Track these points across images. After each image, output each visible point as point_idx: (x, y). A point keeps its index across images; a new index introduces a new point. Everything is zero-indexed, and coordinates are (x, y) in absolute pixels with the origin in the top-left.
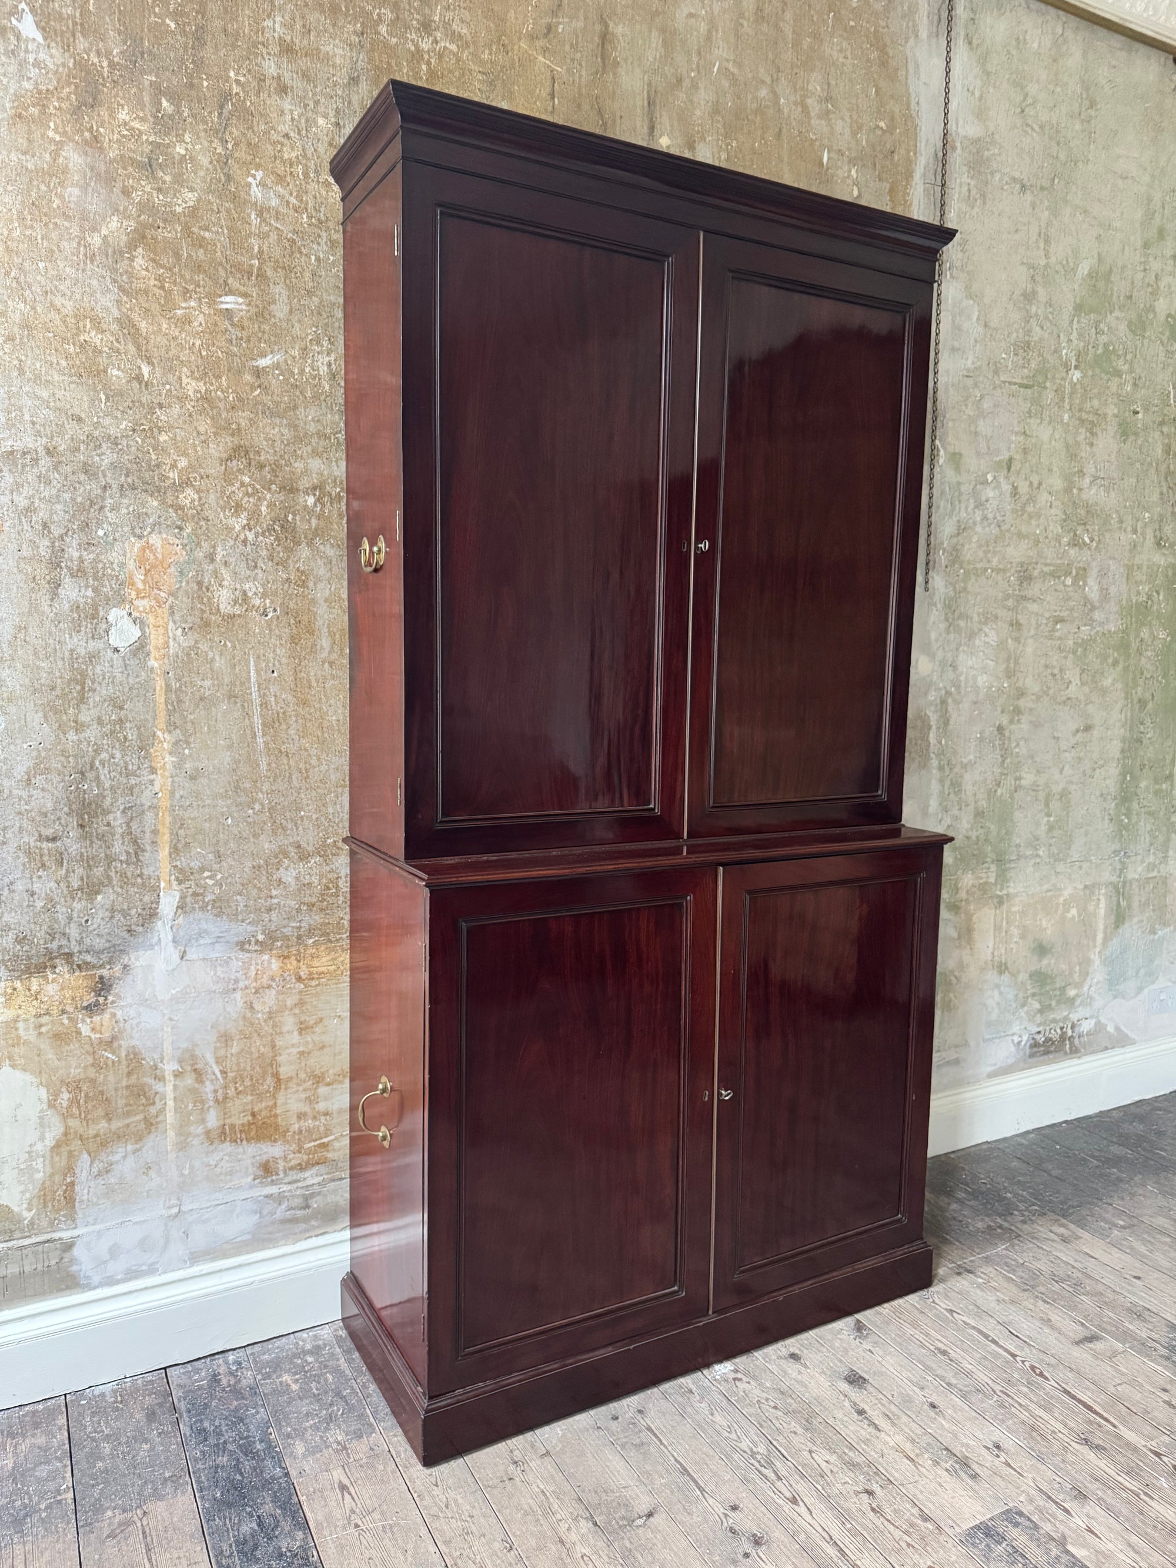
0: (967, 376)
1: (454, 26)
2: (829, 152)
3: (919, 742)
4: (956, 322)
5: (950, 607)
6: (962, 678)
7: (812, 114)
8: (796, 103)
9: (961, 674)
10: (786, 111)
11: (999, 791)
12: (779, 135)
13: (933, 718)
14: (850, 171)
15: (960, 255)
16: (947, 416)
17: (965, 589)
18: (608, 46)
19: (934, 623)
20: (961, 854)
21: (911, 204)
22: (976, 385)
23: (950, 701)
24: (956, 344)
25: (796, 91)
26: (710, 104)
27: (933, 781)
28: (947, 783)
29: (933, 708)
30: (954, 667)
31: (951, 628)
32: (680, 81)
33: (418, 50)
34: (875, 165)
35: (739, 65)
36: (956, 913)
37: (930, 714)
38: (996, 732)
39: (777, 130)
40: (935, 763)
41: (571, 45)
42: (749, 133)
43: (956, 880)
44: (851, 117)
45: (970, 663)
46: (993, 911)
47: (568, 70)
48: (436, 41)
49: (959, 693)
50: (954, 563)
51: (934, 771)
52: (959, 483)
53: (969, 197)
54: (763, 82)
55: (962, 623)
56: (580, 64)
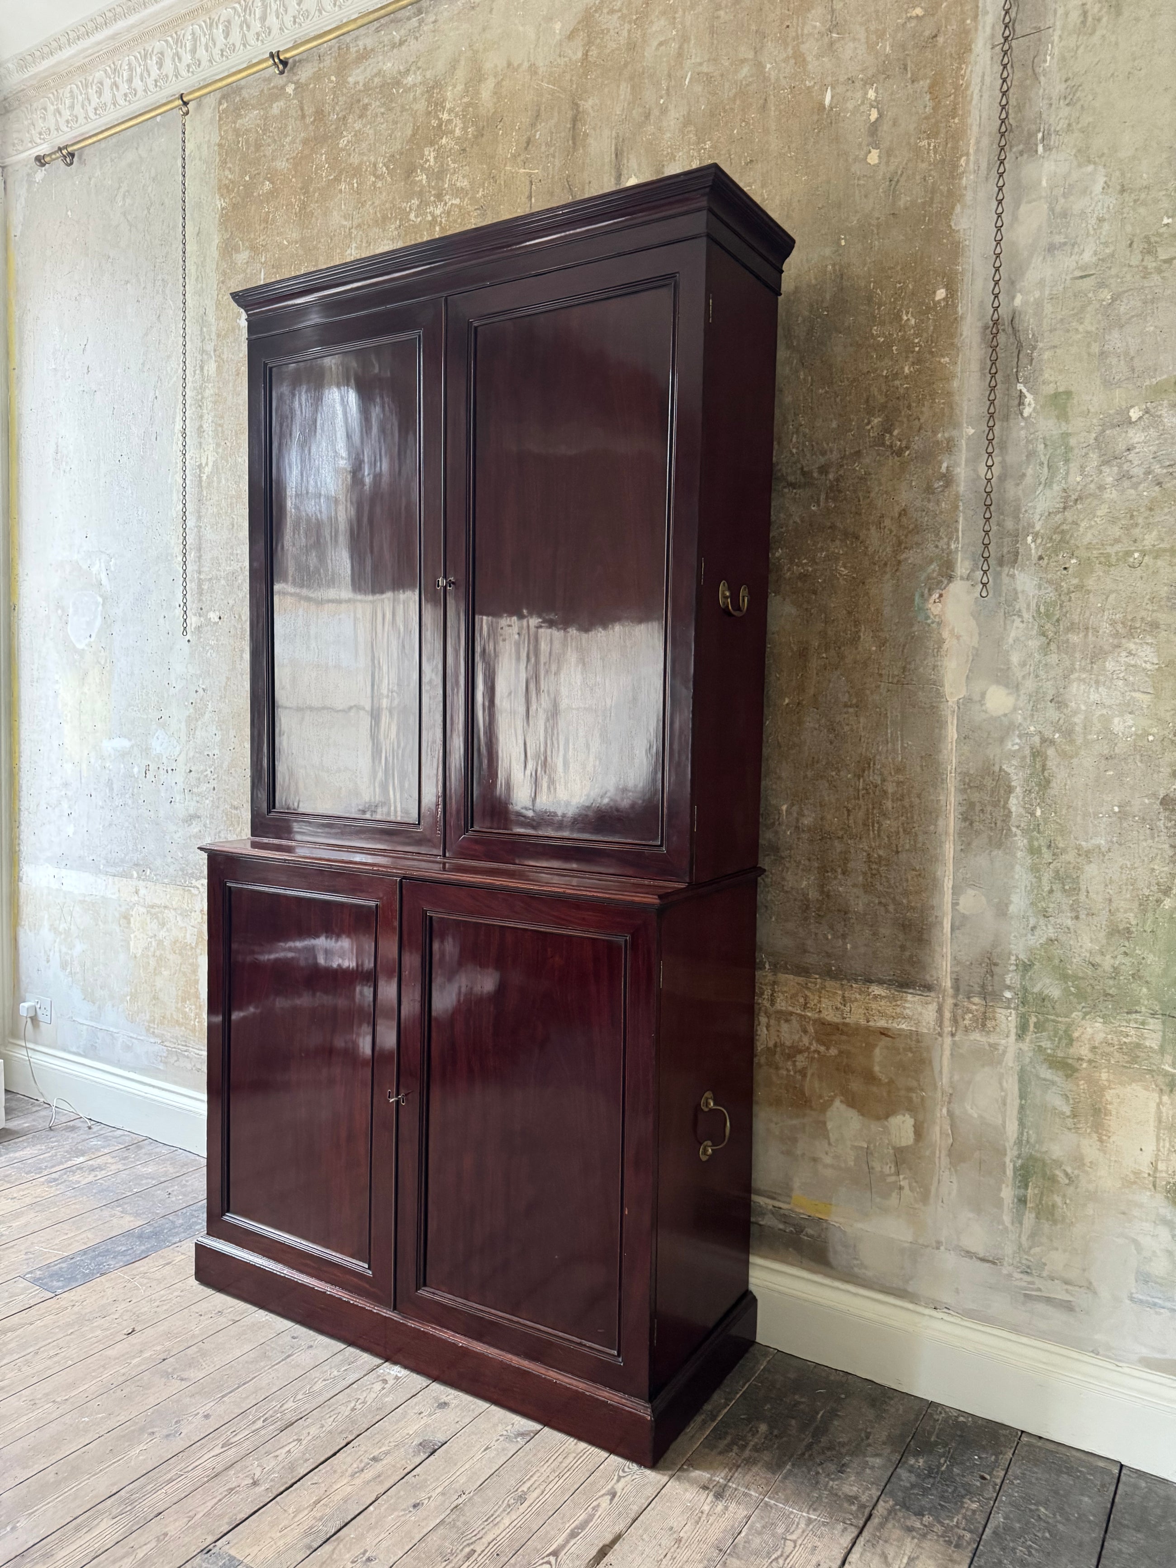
0: (1082, 277)
1: (458, 184)
2: (833, 88)
3: (989, 808)
4: (1058, 209)
5: (1048, 615)
6: (1078, 719)
7: (809, 59)
8: (786, 60)
9: (1075, 713)
10: (773, 75)
11: (1168, 903)
12: (764, 107)
13: (1017, 777)
14: (866, 93)
15: (1065, 111)
16: (1040, 345)
17: (1080, 587)
18: (579, 125)
19: (1017, 640)
20: (1077, 987)
21: (967, 87)
22: (1102, 285)
23: (1051, 752)
24: (1059, 239)
25: (786, 44)
26: (681, 119)
27: (1018, 868)
28: (1047, 876)
29: (1014, 762)
30: (1059, 702)
31: (1053, 646)
32: (647, 116)
33: (434, 218)
34: (906, 69)
35: (715, 60)
36: (1068, 1076)
37: (1011, 770)
38: (1157, 806)
39: (762, 102)
40: (1021, 841)
41: (547, 145)
42: (726, 123)
43: (1069, 1026)
44: (867, 30)
45: (1094, 697)
46: (1156, 1095)
47: (543, 169)
48: (446, 204)
49: (1072, 742)
50: (1056, 551)
51: (1019, 854)
52: (1065, 435)
53: (1084, 23)
54: (743, 61)
55: (1074, 638)
56: (554, 157)
